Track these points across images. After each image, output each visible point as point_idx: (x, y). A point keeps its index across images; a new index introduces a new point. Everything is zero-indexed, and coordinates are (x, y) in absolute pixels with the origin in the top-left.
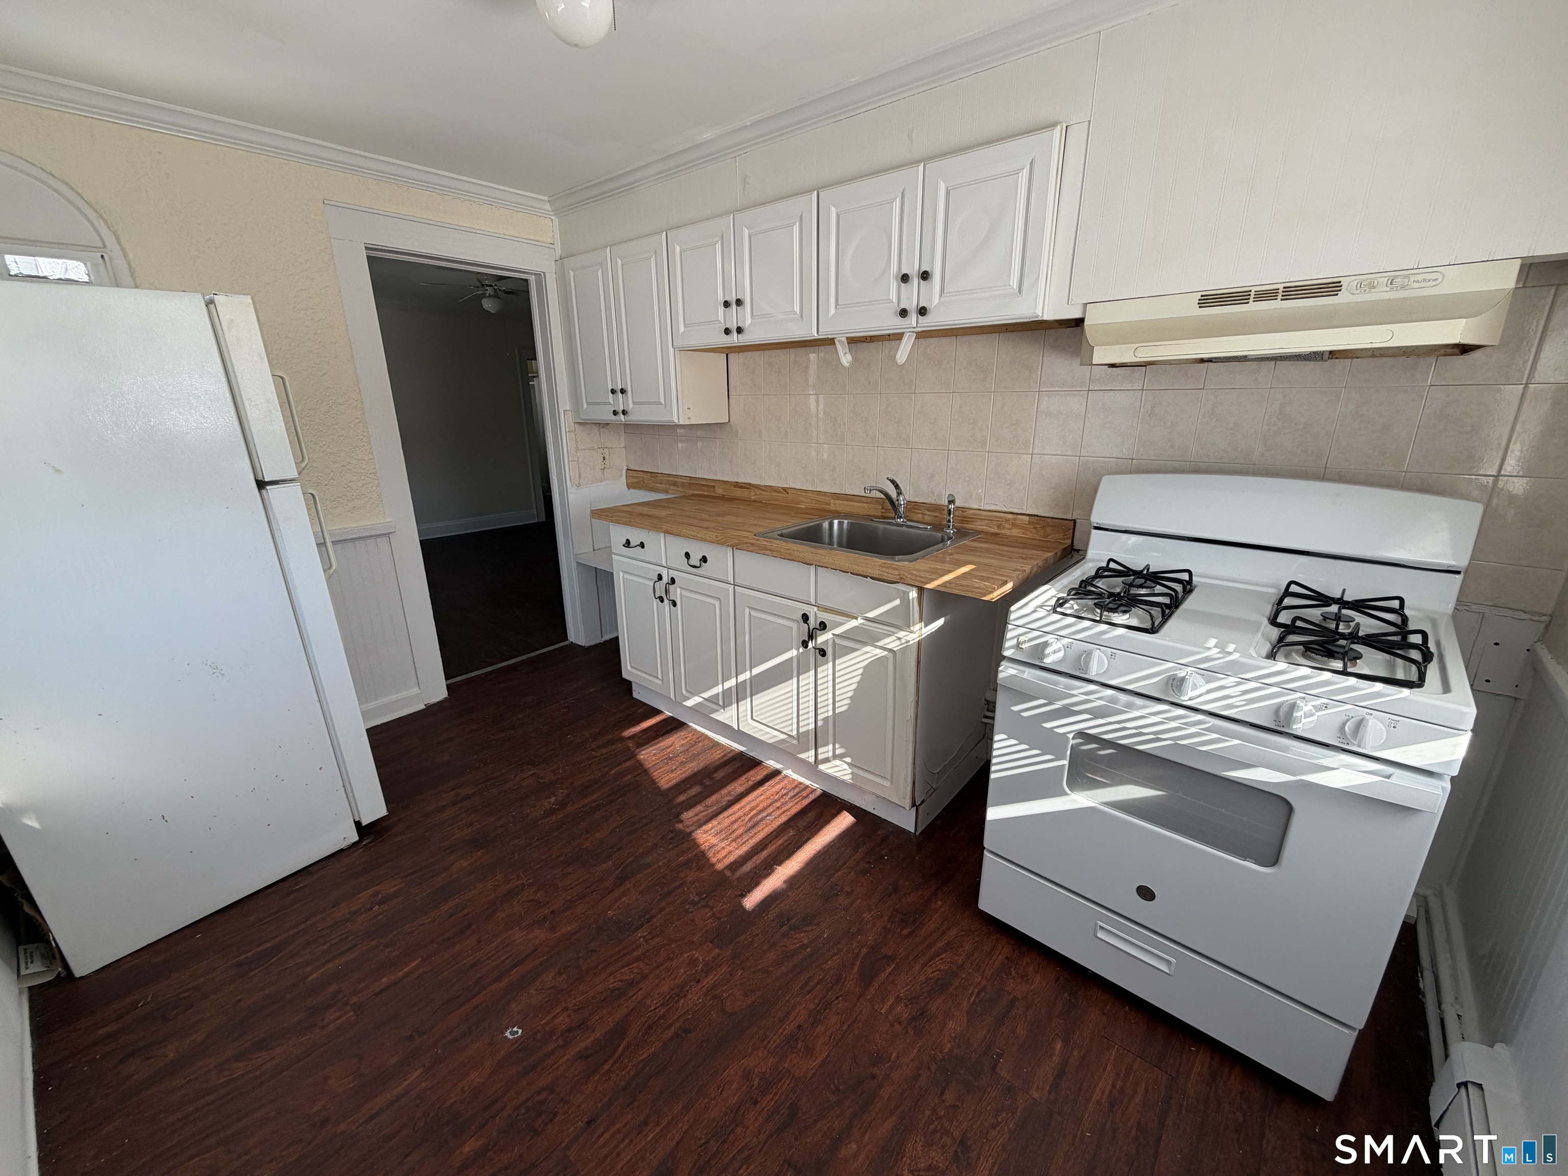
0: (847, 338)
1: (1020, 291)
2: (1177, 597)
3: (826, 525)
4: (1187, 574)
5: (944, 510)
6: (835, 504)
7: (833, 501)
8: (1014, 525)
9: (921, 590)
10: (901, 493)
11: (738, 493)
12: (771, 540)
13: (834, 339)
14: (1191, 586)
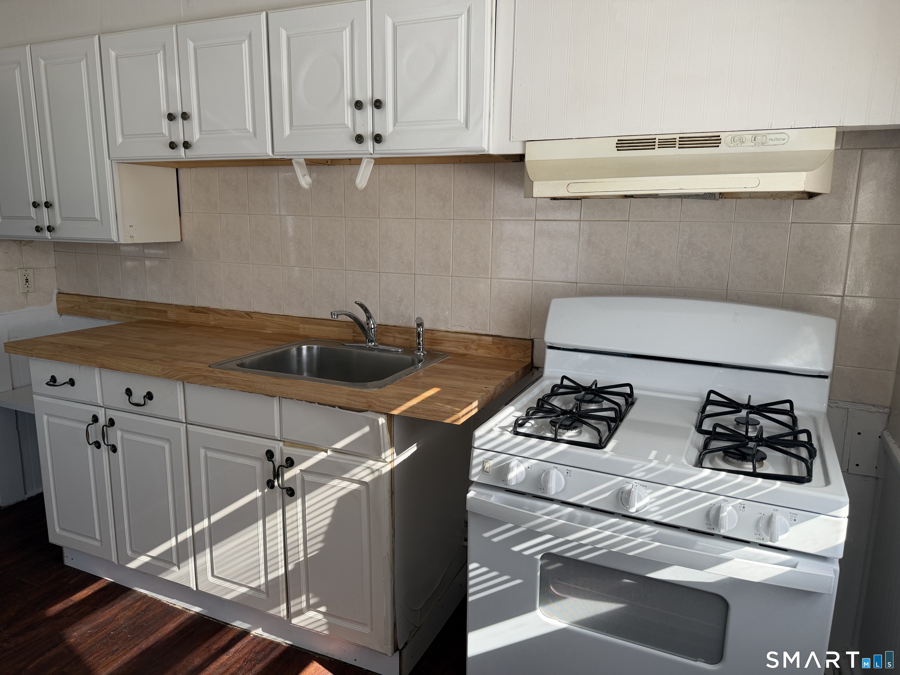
0: (306, 160)
1: (467, 126)
2: (620, 411)
3: (294, 351)
4: (628, 387)
5: (414, 333)
6: (304, 329)
7: (301, 326)
8: (480, 346)
9: (390, 418)
10: (371, 317)
11: (194, 318)
12: (228, 371)
13: (291, 159)
14: (633, 399)
